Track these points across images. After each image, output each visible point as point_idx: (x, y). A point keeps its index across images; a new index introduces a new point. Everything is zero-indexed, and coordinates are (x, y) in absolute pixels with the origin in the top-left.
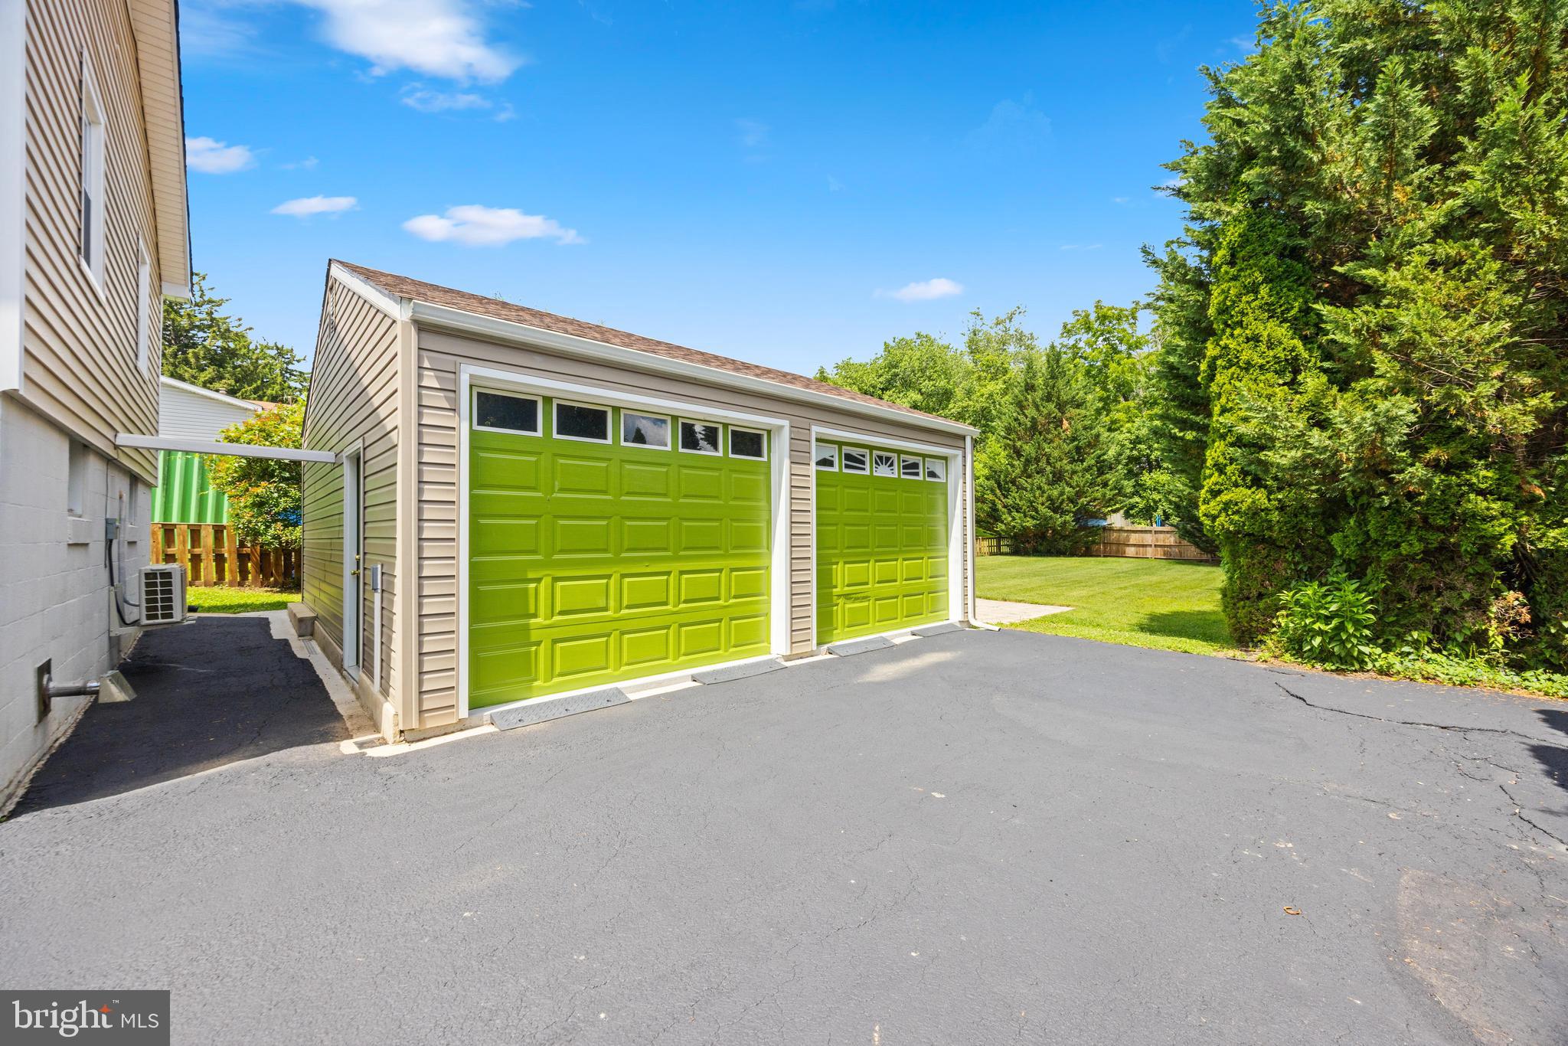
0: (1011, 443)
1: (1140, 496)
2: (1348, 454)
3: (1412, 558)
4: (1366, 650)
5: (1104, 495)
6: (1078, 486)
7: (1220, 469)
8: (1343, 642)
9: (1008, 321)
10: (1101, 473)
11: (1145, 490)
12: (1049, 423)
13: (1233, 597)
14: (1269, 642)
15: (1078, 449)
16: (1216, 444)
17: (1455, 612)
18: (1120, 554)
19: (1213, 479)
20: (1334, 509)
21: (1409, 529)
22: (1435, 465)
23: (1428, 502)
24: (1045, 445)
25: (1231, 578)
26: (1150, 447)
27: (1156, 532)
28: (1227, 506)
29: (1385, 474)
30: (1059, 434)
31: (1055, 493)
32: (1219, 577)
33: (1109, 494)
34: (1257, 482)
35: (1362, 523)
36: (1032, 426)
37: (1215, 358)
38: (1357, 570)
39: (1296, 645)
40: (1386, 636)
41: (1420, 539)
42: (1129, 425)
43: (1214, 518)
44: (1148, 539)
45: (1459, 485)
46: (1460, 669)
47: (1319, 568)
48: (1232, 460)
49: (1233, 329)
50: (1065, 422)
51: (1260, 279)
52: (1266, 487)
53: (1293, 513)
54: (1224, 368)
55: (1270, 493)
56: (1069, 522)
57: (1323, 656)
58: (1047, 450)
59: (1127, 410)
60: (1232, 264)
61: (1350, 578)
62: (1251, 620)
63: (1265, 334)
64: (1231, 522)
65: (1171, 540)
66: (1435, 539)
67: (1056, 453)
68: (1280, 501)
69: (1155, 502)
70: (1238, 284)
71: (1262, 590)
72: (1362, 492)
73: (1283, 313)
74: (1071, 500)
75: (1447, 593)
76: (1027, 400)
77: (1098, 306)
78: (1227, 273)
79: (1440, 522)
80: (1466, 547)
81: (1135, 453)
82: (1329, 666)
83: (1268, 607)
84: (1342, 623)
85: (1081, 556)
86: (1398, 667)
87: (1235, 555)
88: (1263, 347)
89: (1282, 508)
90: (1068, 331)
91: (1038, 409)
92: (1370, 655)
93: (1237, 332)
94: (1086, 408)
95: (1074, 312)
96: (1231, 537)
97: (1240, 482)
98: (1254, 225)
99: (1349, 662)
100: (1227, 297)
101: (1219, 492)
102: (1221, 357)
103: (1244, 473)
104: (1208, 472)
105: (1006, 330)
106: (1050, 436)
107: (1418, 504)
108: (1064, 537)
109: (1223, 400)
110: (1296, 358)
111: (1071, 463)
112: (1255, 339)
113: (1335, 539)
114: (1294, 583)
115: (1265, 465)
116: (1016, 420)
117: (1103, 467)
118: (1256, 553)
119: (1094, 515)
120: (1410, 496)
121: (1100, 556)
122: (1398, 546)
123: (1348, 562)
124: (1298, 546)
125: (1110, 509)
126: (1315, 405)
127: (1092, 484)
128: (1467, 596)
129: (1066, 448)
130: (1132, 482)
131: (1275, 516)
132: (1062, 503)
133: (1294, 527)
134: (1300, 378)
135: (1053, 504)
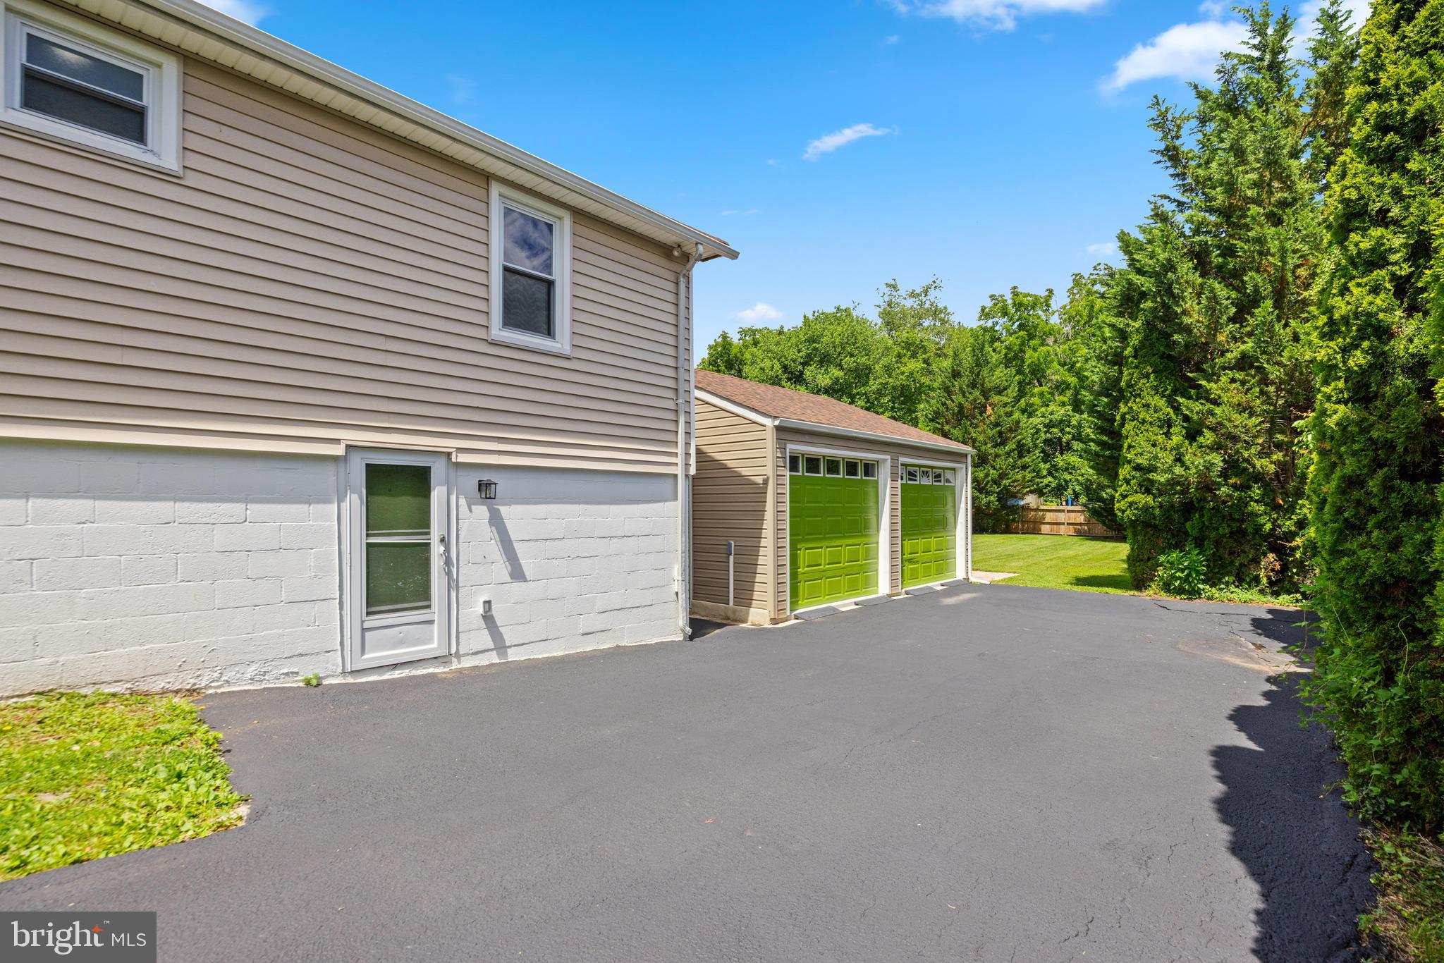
0: (939, 426)
1: (1053, 477)
2: (1193, 479)
3: (1224, 535)
4: (1201, 586)
5: (1024, 477)
6: (1001, 468)
7: (1127, 482)
8: (1190, 583)
9: (923, 295)
10: (1021, 456)
11: (1057, 470)
12: (975, 408)
13: (1132, 560)
14: (1154, 586)
15: (1000, 434)
16: (1125, 466)
17: (1246, 565)
18: (1036, 531)
19: (1123, 488)
20: (1188, 508)
21: (1223, 520)
22: (1235, 487)
23: (1231, 506)
24: (972, 430)
25: (1132, 549)
26: (1062, 430)
27: (1069, 511)
28: (1131, 504)
29: (1210, 490)
30: (984, 419)
31: (981, 475)
32: (1124, 549)
33: (1029, 476)
34: (1148, 491)
35: (1202, 516)
36: (959, 411)
37: (1125, 414)
38: (1199, 543)
39: (1167, 587)
40: (1213, 580)
41: (1229, 526)
42: (1043, 409)
43: (1123, 512)
44: (1062, 517)
45: (1246, 497)
46: (1246, 595)
47: (1181, 542)
48: (1134, 477)
49: (1136, 398)
50: (989, 408)
51: (1151, 371)
52: (1152, 494)
53: (1167, 510)
54: (1130, 420)
55: (1155, 497)
56: (993, 502)
57: (1180, 591)
58: (974, 435)
59: (1041, 394)
60: (1135, 357)
61: (1196, 547)
62: (1144, 573)
63: (1153, 403)
64: (1134, 514)
65: (1081, 518)
66: (1235, 525)
67: (981, 438)
68: (1160, 502)
69: (1066, 482)
70: (1138, 371)
71: (1150, 556)
72: (1201, 499)
73: (1163, 392)
74: (995, 482)
75: (1242, 555)
76: (954, 386)
77: (1015, 294)
78: (1132, 362)
79: (1237, 517)
80: (1250, 530)
81: (1048, 435)
82: (1183, 596)
83: (1153, 565)
84: (1190, 572)
85: (1001, 533)
86: (1217, 595)
87: (1135, 534)
88: (1152, 411)
89: (1161, 506)
90: (985, 314)
91: (964, 396)
92: (1203, 590)
93: (1138, 400)
94: (1007, 395)
95: (991, 297)
96: (1133, 523)
97: (1139, 490)
98: (1148, 336)
99: (1194, 594)
100: (1132, 378)
101: (1126, 496)
102: (1128, 413)
103: (1140, 485)
104: (1120, 483)
105: (922, 304)
106: (975, 421)
107: (1227, 507)
108: (989, 515)
109: (1129, 440)
110: (1169, 419)
111: (994, 447)
112: (1147, 406)
113: (1188, 525)
114: (1167, 551)
115: (1152, 482)
116: (944, 404)
117: (1022, 450)
118: (1147, 533)
119: (1014, 496)
120: (1224, 502)
121: (1018, 533)
122: (1218, 529)
123: (1195, 539)
124: (1170, 529)
125: (1028, 489)
126: (1177, 448)
127: (1014, 467)
128: (1251, 556)
129: (991, 433)
130: (1048, 466)
131: (1157, 512)
132: (986, 484)
133: (1167, 518)
134: (1171, 430)
135: (979, 485)
